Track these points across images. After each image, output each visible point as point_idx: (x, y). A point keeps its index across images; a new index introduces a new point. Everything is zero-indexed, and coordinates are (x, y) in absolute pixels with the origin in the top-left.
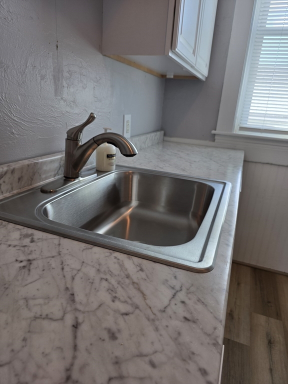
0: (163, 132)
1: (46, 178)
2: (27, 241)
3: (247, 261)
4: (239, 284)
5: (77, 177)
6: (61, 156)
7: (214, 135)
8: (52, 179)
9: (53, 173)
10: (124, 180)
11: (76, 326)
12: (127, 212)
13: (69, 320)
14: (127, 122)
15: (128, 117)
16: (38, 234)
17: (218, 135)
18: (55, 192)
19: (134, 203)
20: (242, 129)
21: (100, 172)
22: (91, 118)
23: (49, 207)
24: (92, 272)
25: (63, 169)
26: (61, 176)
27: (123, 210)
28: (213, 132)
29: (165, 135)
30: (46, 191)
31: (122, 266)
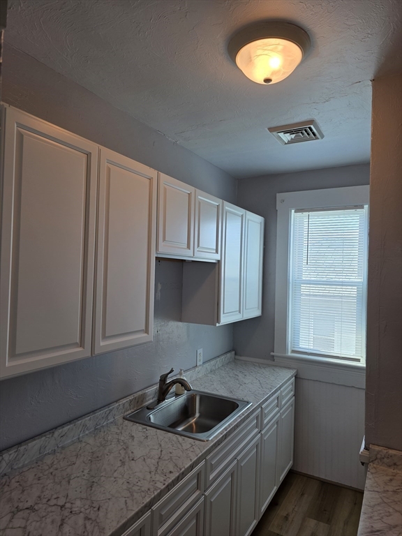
0: (233, 352)
1: (149, 400)
2: (145, 430)
3: (316, 475)
4: (303, 494)
5: (164, 400)
6: (156, 387)
7: (273, 356)
8: (151, 401)
9: (151, 397)
10: (191, 400)
11: (161, 451)
12: (193, 421)
13: (160, 450)
14: (200, 354)
15: (200, 351)
16: (148, 428)
17: (277, 356)
18: (153, 409)
19: (197, 415)
20: (293, 351)
21: (177, 395)
22: (172, 371)
23: (151, 416)
24: (167, 440)
25: (157, 395)
26: (156, 399)
27: (190, 419)
28: (272, 353)
29: (236, 354)
30: (149, 408)
31: (177, 439)
